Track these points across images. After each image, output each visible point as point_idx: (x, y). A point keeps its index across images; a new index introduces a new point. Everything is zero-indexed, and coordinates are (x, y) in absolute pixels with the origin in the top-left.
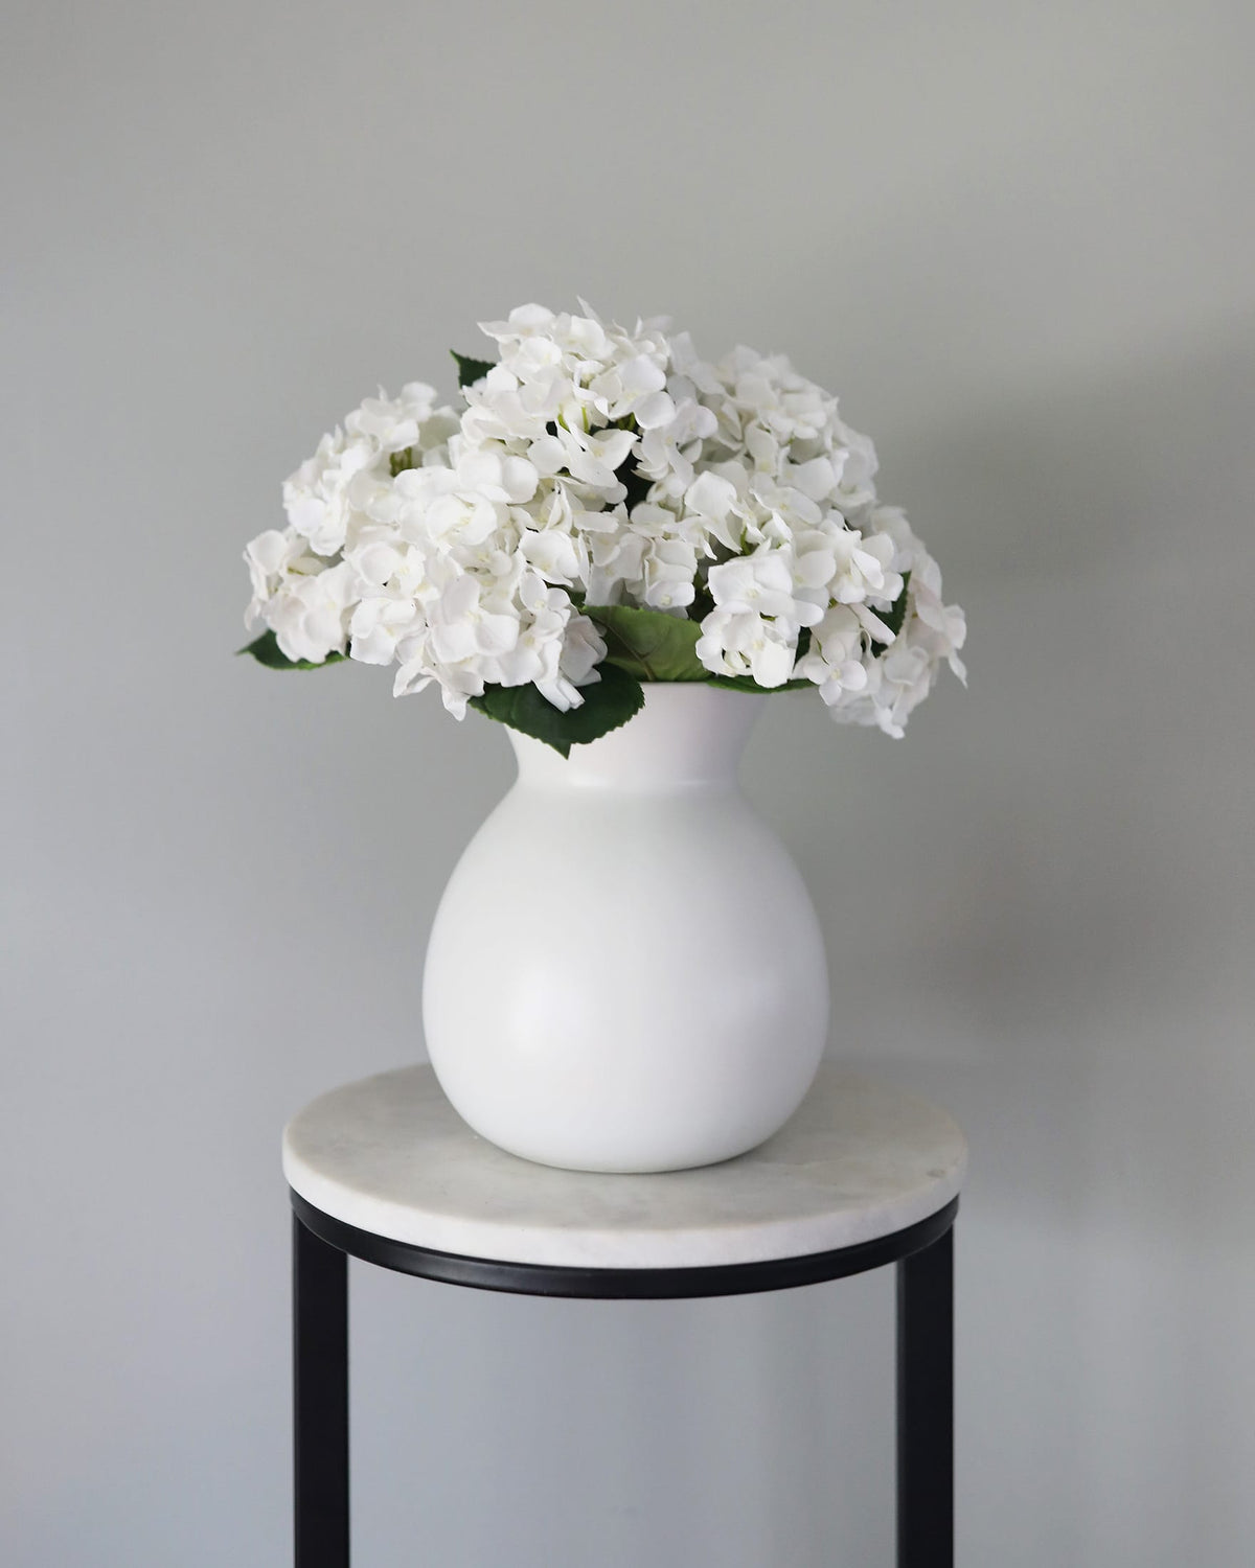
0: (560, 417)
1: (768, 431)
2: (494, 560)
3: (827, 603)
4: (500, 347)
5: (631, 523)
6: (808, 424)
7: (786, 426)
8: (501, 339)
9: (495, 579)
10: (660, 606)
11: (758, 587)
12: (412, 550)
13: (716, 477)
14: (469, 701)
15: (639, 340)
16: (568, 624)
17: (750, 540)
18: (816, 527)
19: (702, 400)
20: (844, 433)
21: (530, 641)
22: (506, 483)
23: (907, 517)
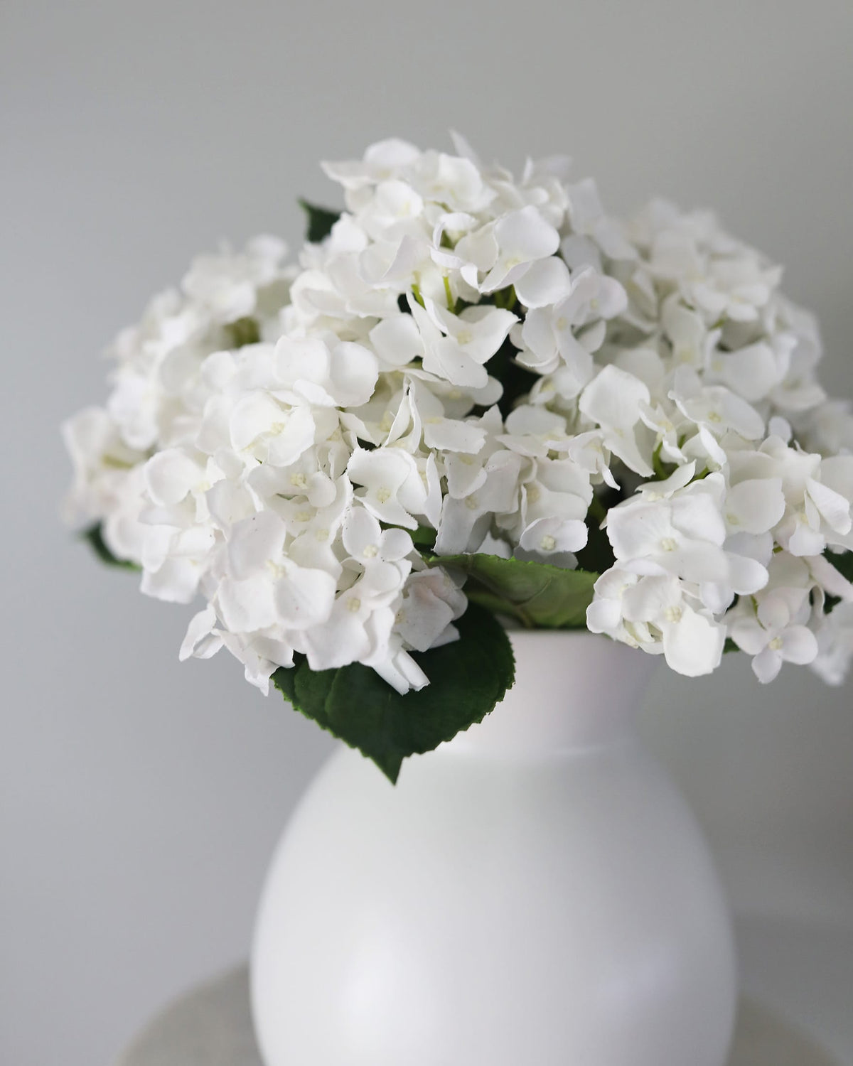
0: (416, 289)
1: (692, 308)
2: (314, 485)
4: (347, 193)
5: (505, 432)
6: (744, 300)
7: (714, 302)
8: (349, 183)
9: (314, 510)
10: (540, 550)
11: (676, 535)
12: (210, 462)
13: (623, 372)
14: (272, 676)
15: (529, 187)
16: (408, 580)
17: (665, 459)
18: (756, 444)
19: (608, 267)
20: (792, 315)
21: (355, 604)
22: (336, 379)
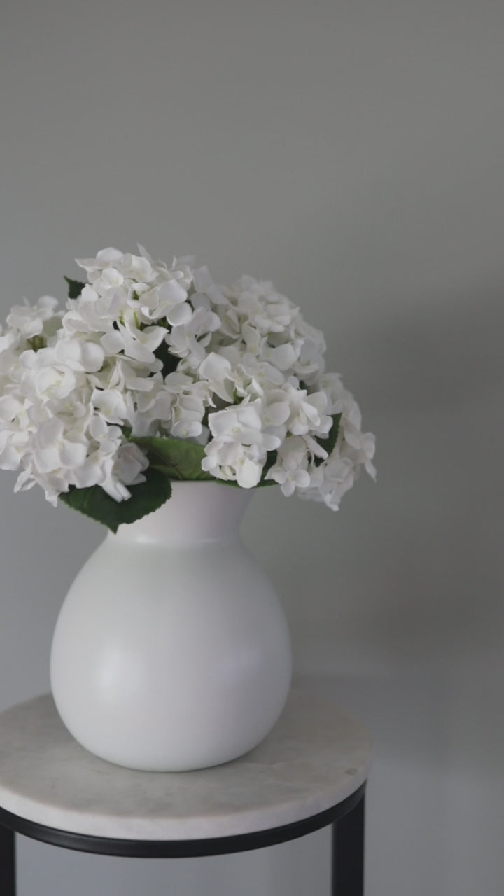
0: (121, 318)
1: (255, 328)
2: (76, 408)
3: (284, 433)
4: (88, 274)
5: (164, 383)
6: (279, 323)
7: (266, 324)
8: (89, 269)
9: (76, 420)
10: (181, 436)
11: (240, 426)
12: (26, 400)
13: (219, 356)
14: (60, 496)
15: (175, 270)
16: (120, 448)
17: (239, 395)
18: (280, 387)
19: (215, 309)
21: (96, 459)
22: (85, 360)
23: (341, 379)
